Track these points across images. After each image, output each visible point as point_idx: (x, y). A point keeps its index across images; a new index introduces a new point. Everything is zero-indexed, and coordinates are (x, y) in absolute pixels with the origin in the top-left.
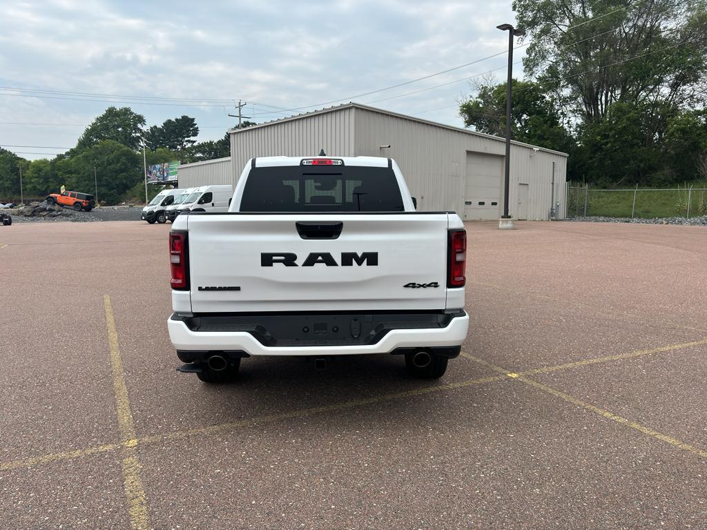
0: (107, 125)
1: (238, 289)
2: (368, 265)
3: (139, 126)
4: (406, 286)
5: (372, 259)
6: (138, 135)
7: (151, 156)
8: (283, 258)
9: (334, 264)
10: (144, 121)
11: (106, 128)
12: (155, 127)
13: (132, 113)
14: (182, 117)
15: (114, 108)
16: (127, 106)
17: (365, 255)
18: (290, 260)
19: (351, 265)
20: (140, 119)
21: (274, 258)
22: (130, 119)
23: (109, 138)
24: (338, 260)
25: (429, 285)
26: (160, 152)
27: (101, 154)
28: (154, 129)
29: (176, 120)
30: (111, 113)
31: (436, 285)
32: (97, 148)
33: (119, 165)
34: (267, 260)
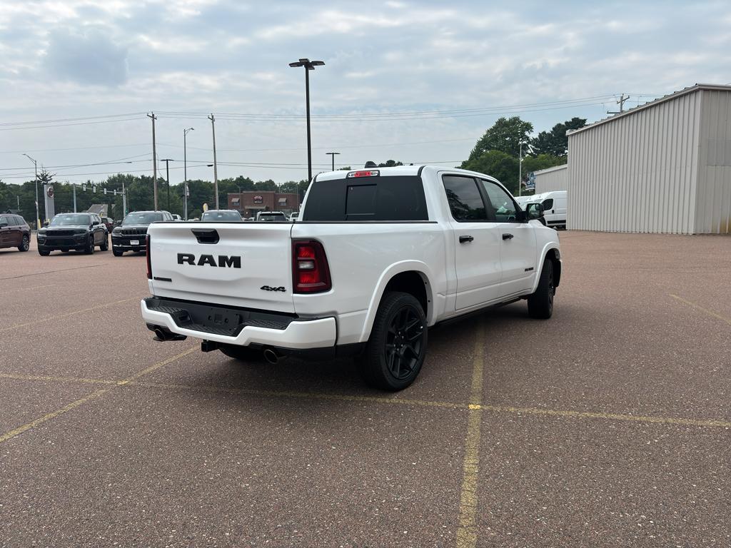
0: (496, 136)
1: (170, 280)
2: (235, 267)
3: (527, 133)
4: (263, 288)
5: (236, 262)
6: (525, 142)
7: (533, 163)
8: (187, 258)
9: (215, 265)
10: (532, 128)
11: (495, 139)
12: (544, 133)
13: (520, 122)
14: (573, 119)
15: (504, 119)
16: (515, 115)
17: (233, 258)
18: (191, 259)
19: (224, 266)
20: (528, 127)
21: (184, 258)
22: (518, 128)
23: (496, 149)
24: (217, 261)
25: (278, 289)
26: (543, 158)
27: (485, 164)
28: (543, 135)
29: (566, 123)
30: (501, 124)
31: (283, 289)
32: (482, 159)
33: (499, 174)
34: (181, 259)
